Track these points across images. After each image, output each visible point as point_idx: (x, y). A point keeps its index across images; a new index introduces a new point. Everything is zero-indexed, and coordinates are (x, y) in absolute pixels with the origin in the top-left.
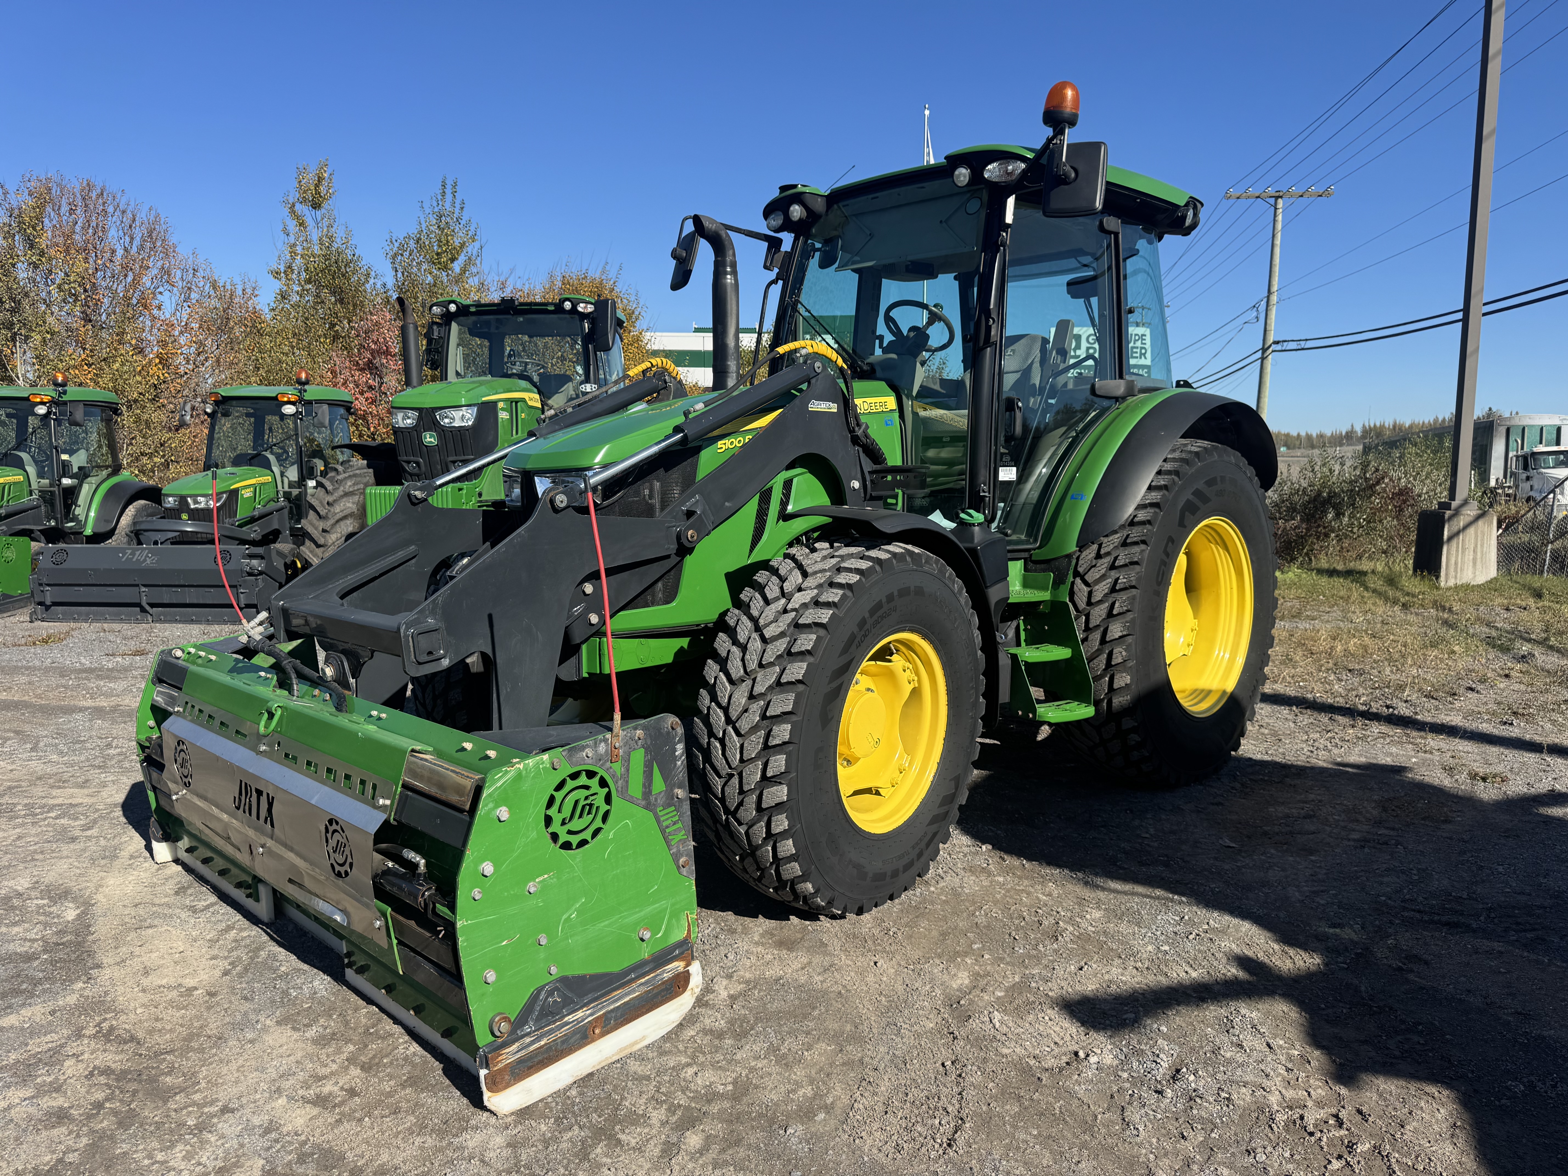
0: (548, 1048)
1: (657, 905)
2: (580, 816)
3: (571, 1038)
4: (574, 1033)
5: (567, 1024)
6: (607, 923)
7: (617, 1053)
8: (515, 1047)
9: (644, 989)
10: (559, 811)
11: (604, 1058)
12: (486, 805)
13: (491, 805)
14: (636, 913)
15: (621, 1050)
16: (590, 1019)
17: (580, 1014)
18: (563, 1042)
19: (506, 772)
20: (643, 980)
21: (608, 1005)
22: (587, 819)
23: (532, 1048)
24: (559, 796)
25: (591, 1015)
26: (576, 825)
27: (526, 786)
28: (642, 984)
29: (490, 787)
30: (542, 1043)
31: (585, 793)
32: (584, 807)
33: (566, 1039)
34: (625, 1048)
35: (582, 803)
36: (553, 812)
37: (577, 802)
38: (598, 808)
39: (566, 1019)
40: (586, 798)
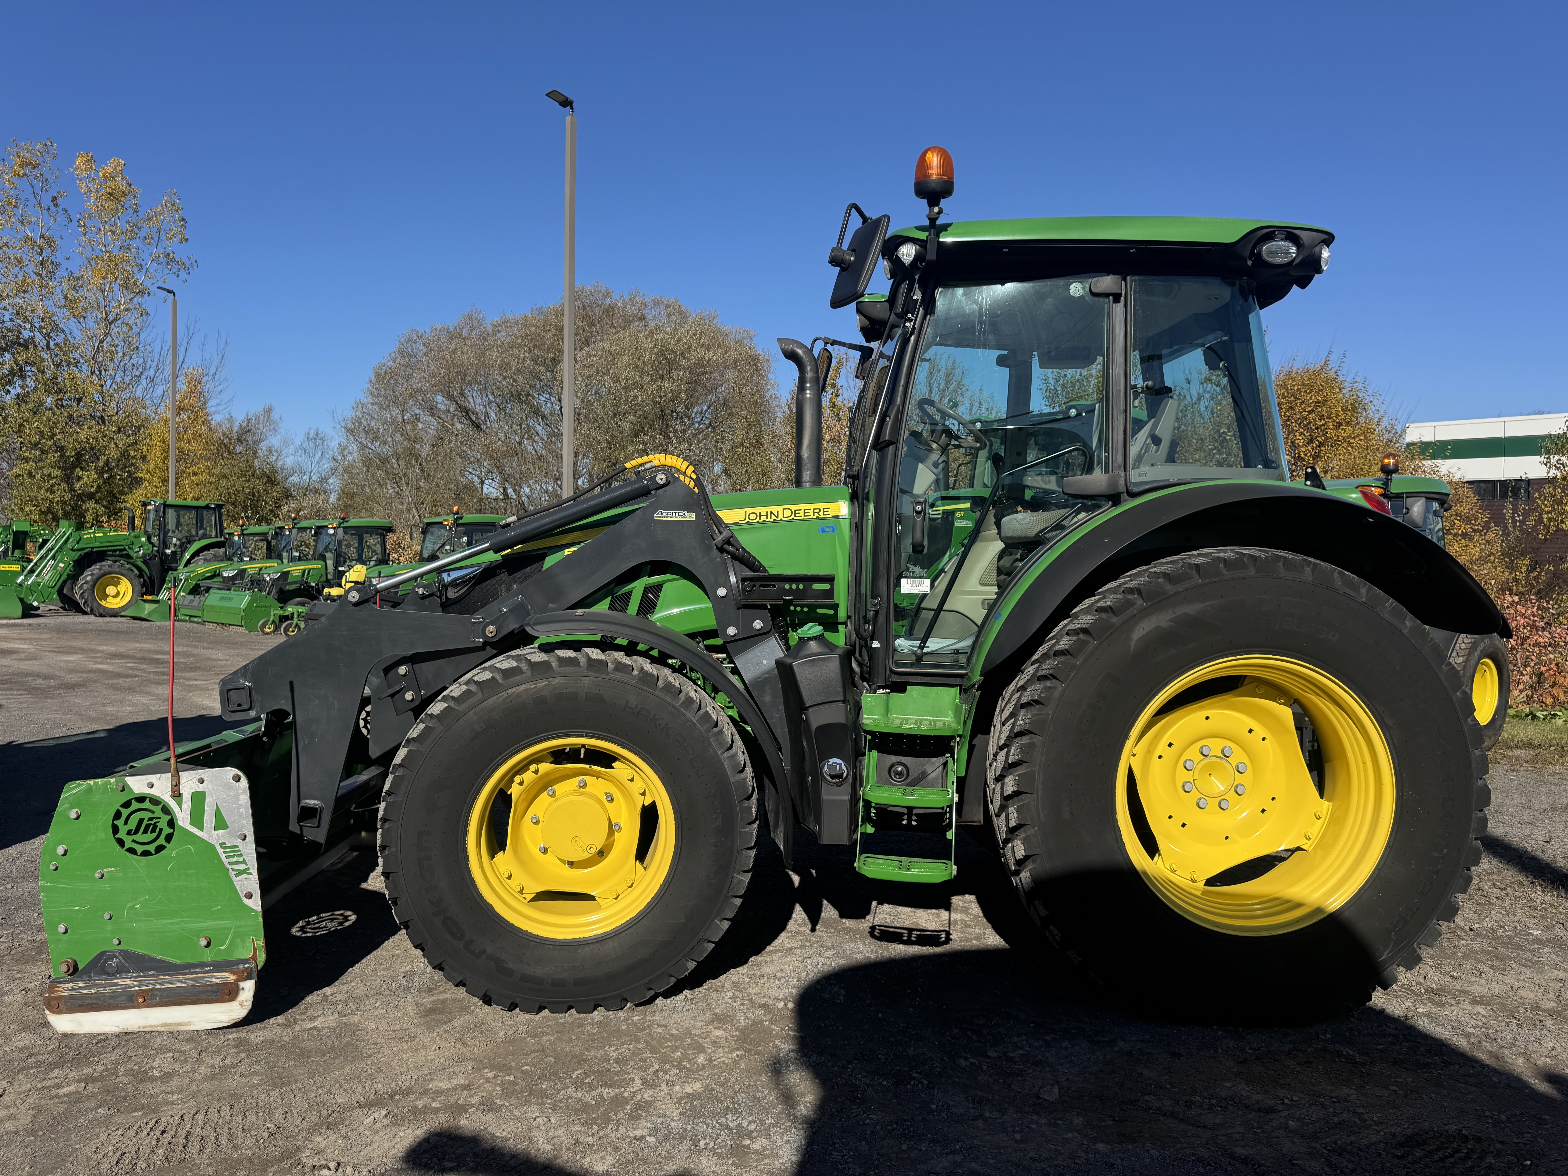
0: (96, 996)
1: (221, 922)
2: (145, 832)
3: (118, 997)
4: (122, 994)
5: (116, 985)
6: (169, 921)
7: (162, 1026)
8: (69, 985)
9: (190, 983)
10: (126, 823)
11: (149, 1024)
12: (63, 805)
13: (67, 806)
14: (199, 922)
15: (166, 1025)
16: (137, 988)
17: (128, 982)
18: (111, 998)
19: (79, 785)
20: (191, 976)
21: (155, 984)
22: (150, 836)
23: (83, 992)
24: (125, 812)
25: (136, 986)
26: (140, 837)
27: (96, 798)
28: (188, 979)
29: (66, 792)
30: (93, 991)
31: (149, 815)
32: (148, 826)
33: (113, 996)
34: (170, 1025)
35: (145, 822)
36: (120, 823)
37: (141, 821)
38: (161, 830)
39: (115, 981)
40: (150, 819)
